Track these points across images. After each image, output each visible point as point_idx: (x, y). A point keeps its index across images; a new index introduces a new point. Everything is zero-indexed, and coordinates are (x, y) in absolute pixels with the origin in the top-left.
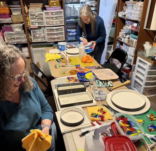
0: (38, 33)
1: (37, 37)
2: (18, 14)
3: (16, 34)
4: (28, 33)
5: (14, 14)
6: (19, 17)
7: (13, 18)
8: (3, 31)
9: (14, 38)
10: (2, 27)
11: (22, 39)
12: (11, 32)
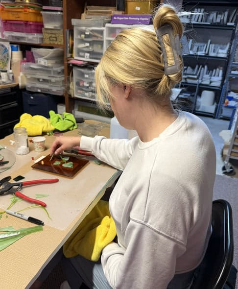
0: (87, 78)
1: (83, 86)
2: (55, 27)
4: (69, 75)
5: (47, 26)
6: (55, 34)
7: (46, 34)
8: (28, 61)
9: (38, 80)
10: (27, 51)
11: (51, 85)
12: (33, 66)
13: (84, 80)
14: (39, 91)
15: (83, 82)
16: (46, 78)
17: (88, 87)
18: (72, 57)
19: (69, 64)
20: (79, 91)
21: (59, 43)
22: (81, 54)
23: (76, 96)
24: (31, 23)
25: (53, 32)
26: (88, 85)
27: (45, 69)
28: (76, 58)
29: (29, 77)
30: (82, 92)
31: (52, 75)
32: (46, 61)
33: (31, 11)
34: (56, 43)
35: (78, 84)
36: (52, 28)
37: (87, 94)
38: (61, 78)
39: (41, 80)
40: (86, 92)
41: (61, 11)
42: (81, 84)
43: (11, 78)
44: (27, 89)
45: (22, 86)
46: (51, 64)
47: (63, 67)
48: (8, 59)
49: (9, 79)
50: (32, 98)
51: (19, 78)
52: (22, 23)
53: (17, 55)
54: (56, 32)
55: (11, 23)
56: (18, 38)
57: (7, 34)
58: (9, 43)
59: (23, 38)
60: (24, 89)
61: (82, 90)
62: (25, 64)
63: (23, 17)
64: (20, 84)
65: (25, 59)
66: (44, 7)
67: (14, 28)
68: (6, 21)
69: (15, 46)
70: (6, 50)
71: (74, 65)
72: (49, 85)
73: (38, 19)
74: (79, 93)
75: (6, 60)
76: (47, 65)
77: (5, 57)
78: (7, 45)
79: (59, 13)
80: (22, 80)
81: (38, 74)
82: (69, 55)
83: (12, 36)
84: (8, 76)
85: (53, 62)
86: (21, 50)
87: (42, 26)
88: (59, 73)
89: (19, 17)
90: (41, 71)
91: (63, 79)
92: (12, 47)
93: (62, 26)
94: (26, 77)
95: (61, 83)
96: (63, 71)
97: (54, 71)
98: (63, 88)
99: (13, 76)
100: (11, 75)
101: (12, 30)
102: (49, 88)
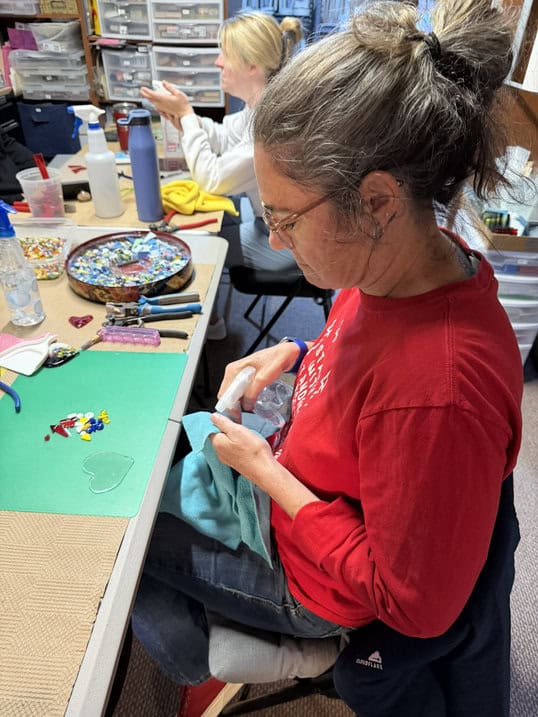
0: (127, 67)
1: (123, 80)
3: (50, 60)
4: (95, 64)
8: (13, 48)
9: (44, 78)
10: (8, 29)
11: (69, 84)
13: (122, 70)
14: (48, 97)
15: (122, 73)
17: (130, 81)
18: (94, 33)
19: (95, 46)
20: (117, 89)
21: (70, 12)
22: (113, 28)
23: (111, 98)
26: (130, 78)
28: (104, 35)
30: (122, 89)
31: (69, 68)
32: (57, 44)
34: (65, 12)
35: (113, 77)
37: (130, 92)
38: (83, 71)
39: (48, 79)
40: (129, 88)
42: (119, 78)
44: (26, 97)
45: (17, 93)
46: (66, 48)
47: (81, 53)
50: (38, 110)
51: (12, 78)
60: (20, 97)
61: (122, 86)
62: (17, 54)
64: (15, 90)
65: (7, 44)
71: (104, 47)
72: (65, 84)
74: (118, 92)
80: (16, 82)
81: (42, 68)
82: (90, 31)
85: (66, 45)
88: (78, 63)
90: (48, 63)
91: (85, 72)
94: (21, 75)
95: (85, 79)
96: (83, 58)
97: (72, 61)
102: (66, 90)
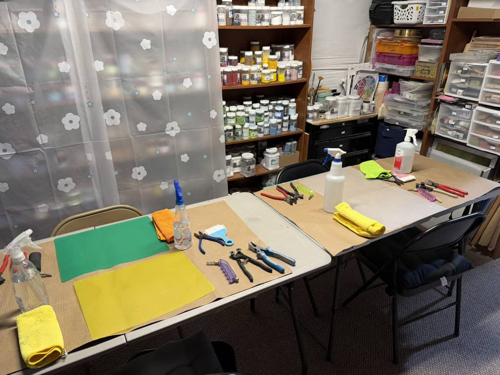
0: (454, 115)
2: (430, 60)
4: (434, 110)
5: (421, 59)
6: (429, 67)
7: (419, 67)
8: (393, 92)
9: (399, 112)
10: (394, 82)
11: (412, 119)
12: (397, 98)
13: (450, 117)
14: (397, 124)
15: (449, 119)
16: (407, 111)
17: (452, 125)
18: (442, 91)
19: (437, 100)
21: (431, 77)
22: (454, 90)
23: (436, 133)
24: (405, 56)
25: (427, 65)
26: (454, 123)
27: (409, 103)
28: (446, 93)
29: (390, 108)
31: (415, 109)
33: (407, 45)
34: (428, 76)
35: (442, 120)
36: (427, 61)
37: (450, 133)
39: (402, 113)
40: (450, 130)
41: (441, 45)
42: (446, 122)
43: (372, 109)
44: (385, 121)
45: (380, 117)
46: (417, 98)
47: (429, 102)
48: (373, 90)
49: (369, 110)
50: (388, 130)
51: (380, 109)
52: (396, 55)
53: (382, 86)
54: (430, 65)
55: (385, 56)
56: (388, 70)
57: (378, 65)
58: (378, 74)
59: (392, 70)
60: (382, 120)
62: (389, 96)
63: (398, 50)
64: (379, 115)
65: (390, 90)
66: (423, 41)
67: (386, 60)
68: (381, 53)
69: (383, 76)
70: (374, 81)
71: (443, 101)
72: (410, 119)
73: (414, 52)
75: (371, 91)
76: (411, 99)
77: (371, 88)
78: (376, 77)
79: (438, 46)
80: (382, 111)
81: (400, 106)
82: (439, 90)
83: (383, 68)
84: (370, 107)
85: (419, 95)
86: (388, 80)
87: (417, 58)
88: (423, 107)
89: (394, 51)
90: (404, 104)
91: (426, 114)
92: (380, 77)
93: (438, 60)
94: (387, 108)
95: (423, 118)
96: (429, 105)
97: (418, 106)
98: (424, 123)
99: (374, 107)
100: (372, 106)
101: (384, 62)
